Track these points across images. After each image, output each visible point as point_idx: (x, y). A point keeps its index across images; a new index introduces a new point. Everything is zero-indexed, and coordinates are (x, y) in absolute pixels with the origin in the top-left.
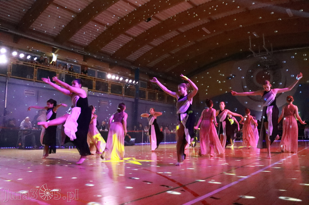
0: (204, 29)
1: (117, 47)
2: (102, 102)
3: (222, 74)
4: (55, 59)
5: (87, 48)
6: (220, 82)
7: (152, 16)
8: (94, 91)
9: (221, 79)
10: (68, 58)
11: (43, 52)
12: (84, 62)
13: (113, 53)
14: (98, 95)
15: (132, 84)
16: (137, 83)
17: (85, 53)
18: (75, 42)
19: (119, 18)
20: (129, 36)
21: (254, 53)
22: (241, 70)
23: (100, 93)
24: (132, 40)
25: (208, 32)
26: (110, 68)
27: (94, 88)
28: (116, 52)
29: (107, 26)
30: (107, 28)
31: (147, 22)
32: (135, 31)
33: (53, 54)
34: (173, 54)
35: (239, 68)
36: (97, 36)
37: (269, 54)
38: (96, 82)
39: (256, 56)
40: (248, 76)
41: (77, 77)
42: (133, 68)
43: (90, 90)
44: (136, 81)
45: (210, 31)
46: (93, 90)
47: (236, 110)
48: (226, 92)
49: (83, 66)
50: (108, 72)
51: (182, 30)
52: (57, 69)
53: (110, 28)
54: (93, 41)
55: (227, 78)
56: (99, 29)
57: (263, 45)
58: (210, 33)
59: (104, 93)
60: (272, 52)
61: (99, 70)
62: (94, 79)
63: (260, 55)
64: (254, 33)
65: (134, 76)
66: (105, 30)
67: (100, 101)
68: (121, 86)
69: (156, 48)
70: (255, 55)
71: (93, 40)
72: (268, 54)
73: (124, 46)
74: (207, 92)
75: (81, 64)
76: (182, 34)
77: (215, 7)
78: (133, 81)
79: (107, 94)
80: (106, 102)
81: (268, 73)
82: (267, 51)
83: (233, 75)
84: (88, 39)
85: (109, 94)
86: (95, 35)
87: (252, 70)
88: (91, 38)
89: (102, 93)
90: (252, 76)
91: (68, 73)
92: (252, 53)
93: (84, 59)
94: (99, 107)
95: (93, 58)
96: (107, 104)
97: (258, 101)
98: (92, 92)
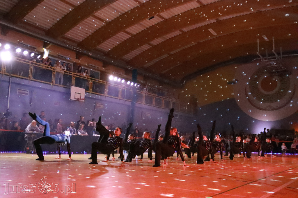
0: (210, 30)
1: (114, 45)
2: (98, 105)
3: (224, 78)
4: (46, 56)
5: (81, 44)
7: (158, 14)
9: (223, 84)
10: (59, 55)
11: (34, 47)
12: (76, 59)
13: (108, 51)
14: (95, 98)
17: (80, 50)
18: (69, 37)
19: (119, 13)
20: (128, 33)
21: (261, 57)
22: (245, 75)
23: (97, 96)
24: (130, 38)
25: (215, 34)
26: (103, 67)
27: (91, 89)
28: (111, 49)
29: (106, 22)
30: (105, 24)
31: (149, 19)
32: (135, 29)
33: (45, 50)
34: (172, 54)
35: (243, 73)
36: (93, 32)
38: (93, 83)
40: (253, 82)
41: (74, 76)
42: (129, 69)
43: (87, 91)
44: (138, 84)
45: (216, 32)
47: (238, 119)
48: (228, 98)
49: (75, 64)
51: (185, 30)
52: (53, 68)
53: (108, 24)
54: (88, 37)
55: (230, 83)
56: (96, 24)
57: (273, 49)
58: (216, 34)
59: (100, 95)
60: (281, 56)
61: (93, 69)
63: (267, 60)
64: (264, 36)
65: (131, 78)
66: (103, 25)
67: (95, 103)
69: (154, 47)
70: (263, 60)
71: (88, 35)
72: (277, 59)
73: (120, 43)
74: (206, 97)
75: (74, 61)
76: (184, 33)
77: (225, 8)
79: (104, 96)
80: (102, 104)
81: (276, 80)
82: (276, 55)
83: (236, 80)
84: (83, 35)
85: (105, 96)
86: (92, 30)
87: (257, 75)
88: (87, 33)
89: (99, 95)
90: (258, 82)
91: (65, 72)
92: (259, 57)
93: (77, 57)
94: (95, 110)
95: (88, 56)
96: (102, 107)
97: (263, 110)
98: (89, 94)
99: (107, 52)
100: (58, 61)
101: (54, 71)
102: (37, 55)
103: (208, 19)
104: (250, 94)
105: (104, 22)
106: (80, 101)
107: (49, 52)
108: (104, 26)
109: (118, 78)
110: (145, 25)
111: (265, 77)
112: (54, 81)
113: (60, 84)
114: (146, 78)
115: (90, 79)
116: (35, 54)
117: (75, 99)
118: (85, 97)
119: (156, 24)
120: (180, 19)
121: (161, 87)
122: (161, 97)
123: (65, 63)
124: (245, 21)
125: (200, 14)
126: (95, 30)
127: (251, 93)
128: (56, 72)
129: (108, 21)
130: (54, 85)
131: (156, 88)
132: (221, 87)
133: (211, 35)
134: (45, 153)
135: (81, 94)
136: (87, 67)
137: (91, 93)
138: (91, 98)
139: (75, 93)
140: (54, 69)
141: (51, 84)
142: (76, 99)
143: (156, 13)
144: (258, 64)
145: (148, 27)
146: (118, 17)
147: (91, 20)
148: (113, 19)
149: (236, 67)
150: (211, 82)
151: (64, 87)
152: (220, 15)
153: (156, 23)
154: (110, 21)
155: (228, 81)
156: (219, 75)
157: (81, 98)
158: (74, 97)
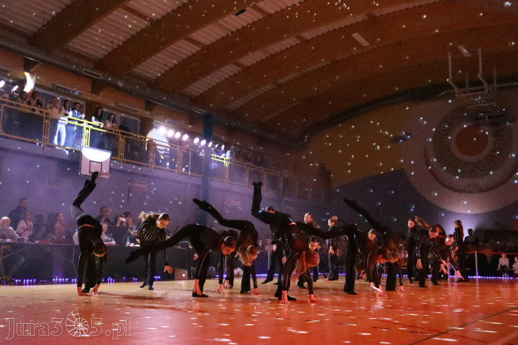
0: (356, 36)
1: (166, 65)
2: (135, 184)
3: (384, 131)
4: (29, 87)
5: (100, 64)
6: (378, 147)
7: (254, 5)
8: (121, 160)
9: (382, 140)
10: (58, 85)
11: (5, 69)
12: (93, 94)
13: (155, 78)
14: (129, 171)
17: (100, 77)
18: (77, 49)
19: (177, 2)
20: (195, 42)
21: (456, 89)
22: (425, 122)
23: (134, 167)
24: (198, 52)
25: (365, 43)
27: (121, 154)
28: (162, 74)
29: (151, 21)
30: (149, 24)
31: (237, 15)
32: (209, 34)
33: (27, 74)
34: (282, 84)
35: (422, 118)
36: (125, 40)
37: (489, 91)
38: (126, 140)
39: (460, 96)
40: (440, 137)
41: (87, 128)
42: (198, 112)
43: (114, 157)
45: (367, 40)
47: (412, 210)
48: (392, 169)
49: (89, 103)
51: (307, 35)
52: (45, 111)
53: (155, 23)
54: (115, 50)
55: (395, 140)
56: (132, 25)
57: (478, 73)
58: (368, 44)
59: (141, 165)
60: (495, 85)
61: (125, 113)
63: (468, 94)
64: (462, 46)
65: (201, 131)
66: (144, 27)
67: (130, 181)
69: (247, 70)
70: (459, 94)
71: (115, 47)
72: (486, 91)
73: (180, 62)
74: (349, 167)
76: (305, 42)
79: (148, 167)
80: (144, 184)
81: (485, 132)
82: (485, 84)
83: (407, 134)
84: (106, 45)
85: (151, 167)
86: (122, 36)
87: (449, 124)
88: (112, 42)
89: (138, 165)
90: (450, 138)
91: (69, 119)
92: (453, 88)
93: (92, 88)
94: (130, 195)
95: (117, 87)
96: (144, 189)
97: (460, 191)
98: (119, 163)
99: (154, 80)
100: (56, 98)
101: (46, 118)
102: (10, 86)
103: (351, 15)
104: (435, 160)
105: (147, 21)
107: (37, 79)
108: (146, 27)
109: (176, 132)
110: (228, 26)
111: (465, 126)
112: (48, 138)
113: (59, 143)
114: (231, 131)
115: (120, 134)
116: (7, 83)
118: (111, 169)
119: (249, 24)
120: (297, 14)
121: (261, 148)
122: (261, 169)
123: (69, 102)
124: (425, 16)
125: (336, 4)
126: (129, 37)
127: (437, 159)
128: (51, 119)
129: (155, 19)
130: (47, 146)
131: (251, 150)
133: (359, 45)
134: (26, 282)
135: (101, 163)
136: (113, 109)
137: (122, 161)
138: (123, 171)
139: (91, 161)
140: (47, 114)
141: (40, 145)
143: (249, 2)
144: (450, 101)
145: (235, 30)
146: (173, 11)
147: (121, 16)
148: (164, 14)
149: (407, 108)
150: (359, 137)
152: (375, 5)
153: (251, 22)
154: (159, 17)
155: (391, 136)
156: (375, 123)
157: (103, 171)
158: (88, 169)
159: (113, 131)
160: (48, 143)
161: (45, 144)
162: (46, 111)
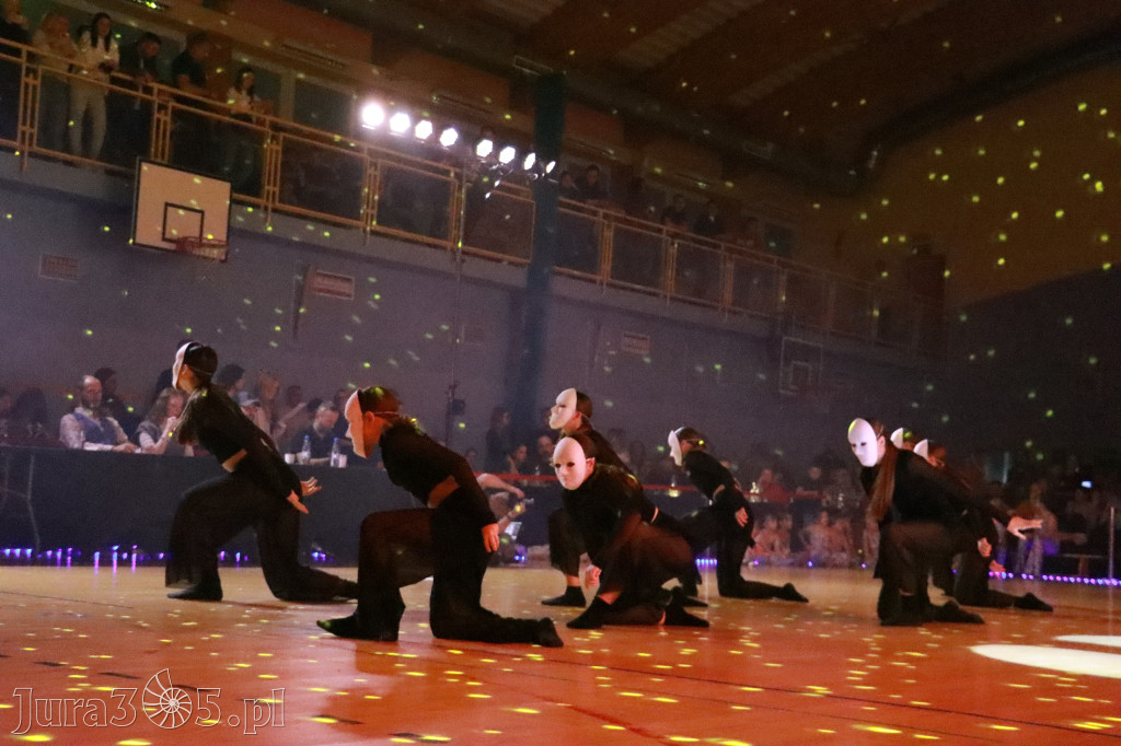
2: (319, 280)
8: (270, 206)
12: (206, 11)
14: (296, 239)
15: (514, 172)
16: (550, 167)
23: (310, 227)
26: (375, 62)
27: (271, 188)
38: (286, 151)
41: (162, 107)
42: (527, 71)
43: (242, 197)
44: (543, 158)
46: (262, 202)
50: (364, 89)
52: (26, 48)
59: (332, 224)
61: (309, 70)
62: (276, 128)
65: (527, 124)
67: (304, 271)
68: (446, 184)
74: (1002, 249)
75: (190, 22)
78: (521, 156)
79: (356, 229)
80: (348, 280)
85: (365, 230)
89: (325, 222)
91: (114, 80)
94: (302, 310)
96: (349, 296)
98: (262, 215)
101: (29, 71)
106: (197, 252)
112: (35, 131)
113: (86, 153)
114: (637, 132)
115: (267, 129)
117: (164, 239)
118: (230, 230)
121: (730, 184)
130: (32, 155)
131: (699, 191)
132: (1099, 186)
135: (202, 212)
137: (275, 211)
138: (274, 240)
139: (167, 205)
140: (31, 57)
141: (13, 151)
142: (170, 241)
150: (1037, 153)
151: (109, 173)
156: (1092, 109)
157: (204, 236)
158: (160, 229)
159: (254, 120)
160: (36, 148)
161: (27, 148)
162: (30, 49)
